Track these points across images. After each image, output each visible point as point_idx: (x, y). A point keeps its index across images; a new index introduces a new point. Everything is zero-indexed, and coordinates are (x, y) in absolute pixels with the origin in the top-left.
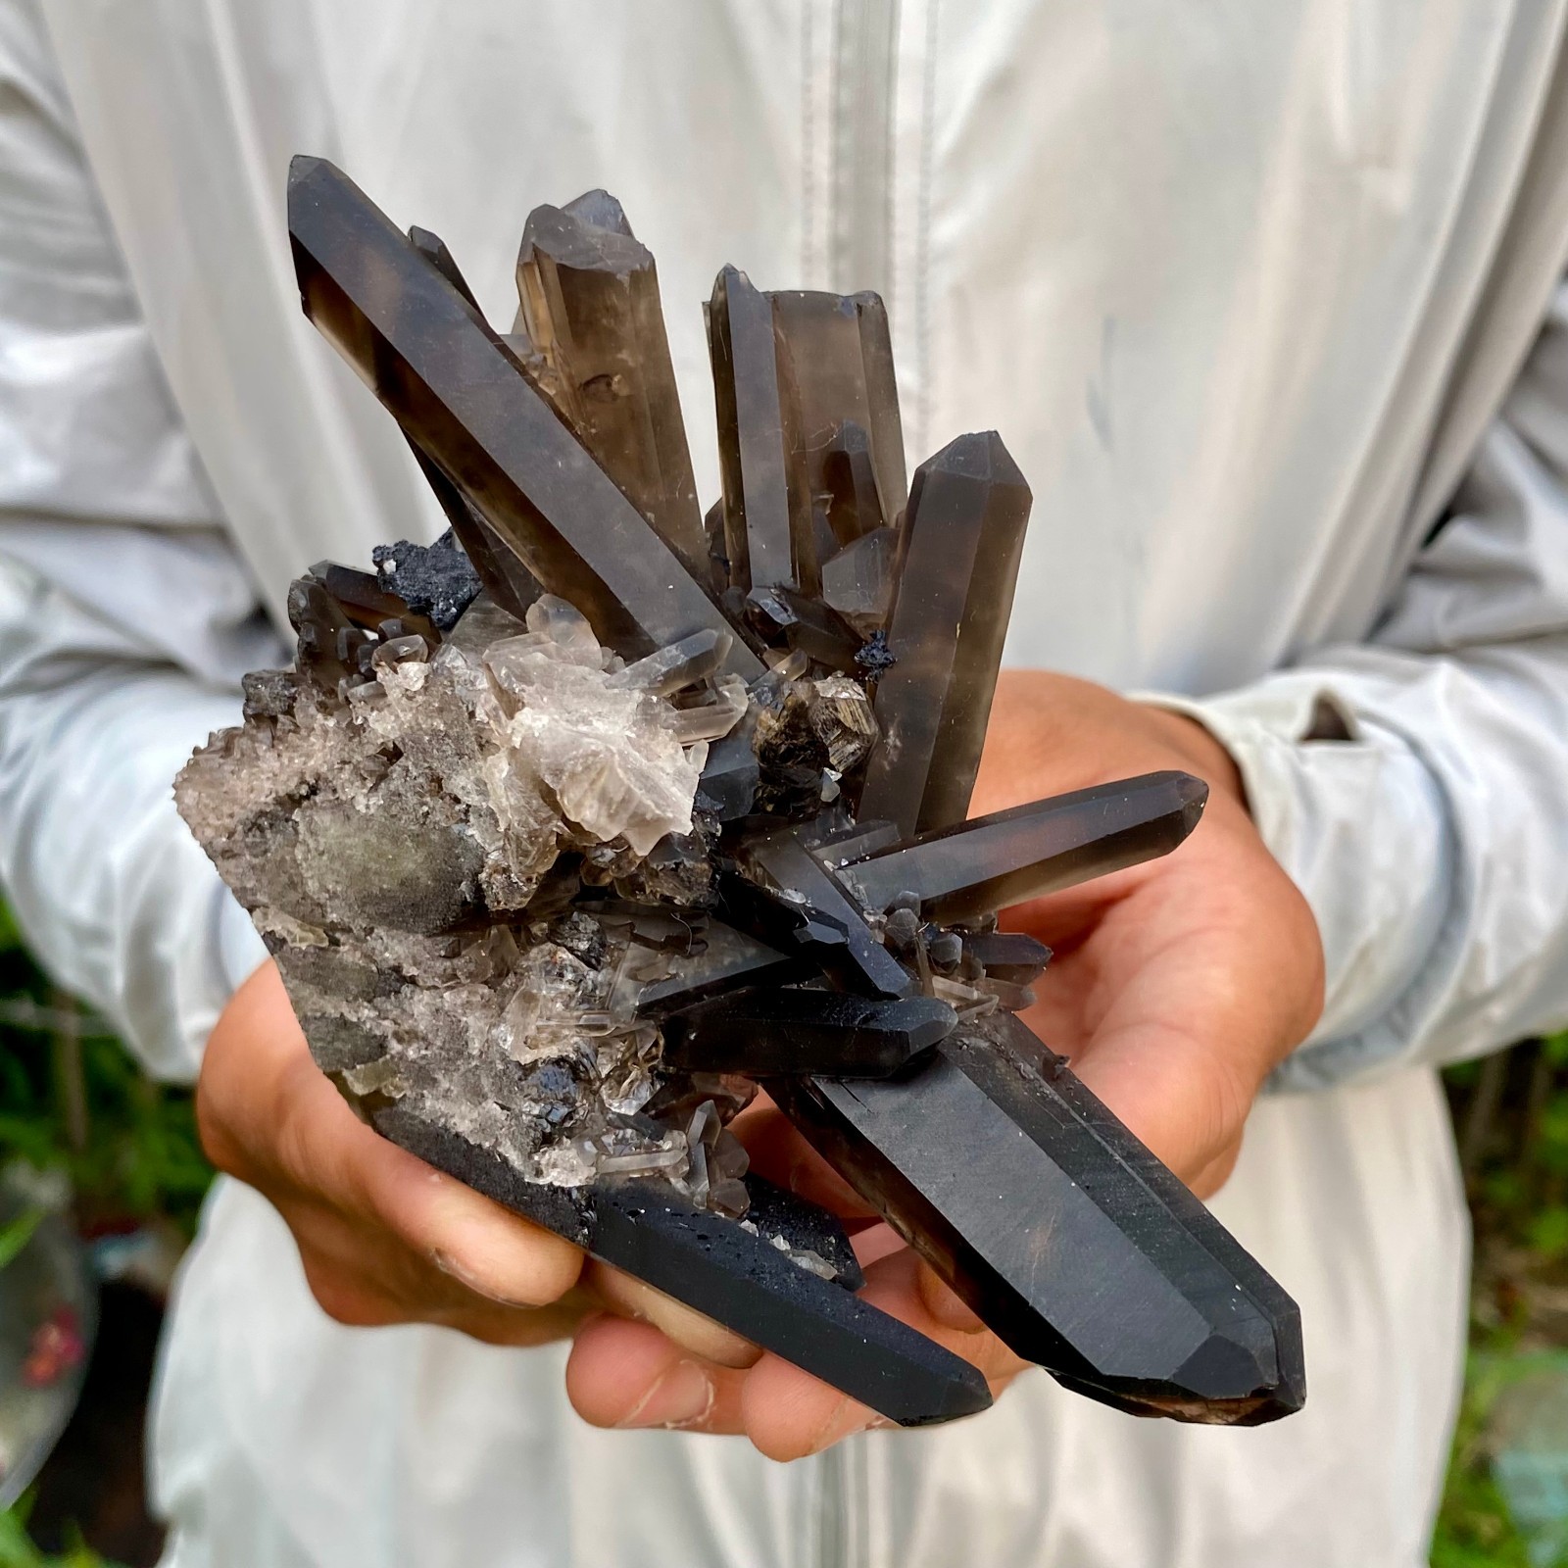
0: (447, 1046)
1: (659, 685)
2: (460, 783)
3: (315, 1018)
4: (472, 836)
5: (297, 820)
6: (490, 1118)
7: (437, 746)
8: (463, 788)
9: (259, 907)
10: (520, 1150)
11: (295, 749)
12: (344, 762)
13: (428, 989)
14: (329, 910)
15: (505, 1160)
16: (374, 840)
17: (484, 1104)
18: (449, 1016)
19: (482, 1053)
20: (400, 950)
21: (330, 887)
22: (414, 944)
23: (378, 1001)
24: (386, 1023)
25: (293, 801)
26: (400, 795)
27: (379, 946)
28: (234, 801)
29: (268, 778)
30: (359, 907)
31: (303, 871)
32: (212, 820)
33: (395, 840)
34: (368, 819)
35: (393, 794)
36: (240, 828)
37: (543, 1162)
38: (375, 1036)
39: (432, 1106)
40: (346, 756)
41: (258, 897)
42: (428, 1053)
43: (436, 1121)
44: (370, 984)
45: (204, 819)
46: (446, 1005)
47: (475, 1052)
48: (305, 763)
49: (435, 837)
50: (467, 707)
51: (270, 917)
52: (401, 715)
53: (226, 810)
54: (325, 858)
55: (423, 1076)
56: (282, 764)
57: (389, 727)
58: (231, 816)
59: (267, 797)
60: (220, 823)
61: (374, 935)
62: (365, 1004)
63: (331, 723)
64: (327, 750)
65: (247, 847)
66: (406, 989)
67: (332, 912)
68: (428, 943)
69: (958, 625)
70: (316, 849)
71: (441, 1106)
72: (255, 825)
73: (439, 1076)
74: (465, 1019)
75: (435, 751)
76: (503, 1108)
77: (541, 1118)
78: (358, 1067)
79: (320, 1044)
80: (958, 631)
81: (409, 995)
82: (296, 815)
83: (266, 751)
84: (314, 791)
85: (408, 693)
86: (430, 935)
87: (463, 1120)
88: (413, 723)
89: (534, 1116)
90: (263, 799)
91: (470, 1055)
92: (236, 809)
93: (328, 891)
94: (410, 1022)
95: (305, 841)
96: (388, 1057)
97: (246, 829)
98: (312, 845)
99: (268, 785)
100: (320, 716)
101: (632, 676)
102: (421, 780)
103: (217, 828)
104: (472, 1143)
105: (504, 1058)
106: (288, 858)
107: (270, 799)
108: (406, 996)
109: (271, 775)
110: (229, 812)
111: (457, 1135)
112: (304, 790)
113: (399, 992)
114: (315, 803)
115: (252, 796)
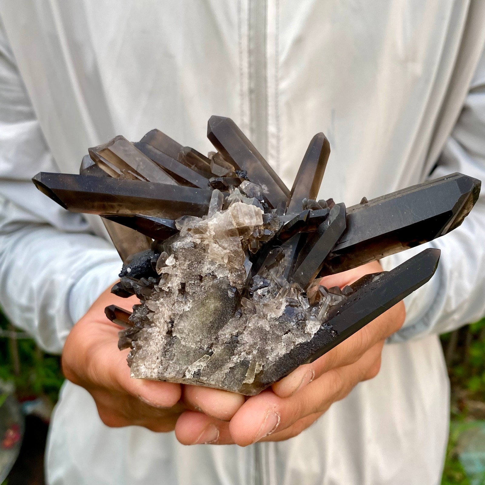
0: (261, 337)
1: (218, 208)
2: (206, 268)
3: (225, 379)
4: (220, 277)
5: (175, 335)
6: (287, 340)
7: (192, 268)
8: (208, 269)
9: (185, 371)
10: (301, 336)
11: (158, 319)
12: (174, 304)
13: (244, 330)
14: (203, 346)
15: (300, 344)
16: (198, 312)
17: (283, 338)
18: (255, 329)
19: (271, 327)
20: (229, 331)
21: (198, 340)
22: (231, 324)
23: (235, 351)
24: (242, 354)
25: (170, 333)
26: (194, 293)
27: (223, 337)
28: (155, 353)
29: (158, 336)
30: (210, 334)
31: (188, 346)
32: (154, 366)
33: (203, 304)
34: (192, 309)
35: (192, 295)
36: (162, 358)
37: (308, 330)
38: (243, 361)
39: (272, 357)
40: (172, 302)
41: (183, 369)
42: (258, 346)
43: (276, 360)
44: (230, 350)
45: (151, 369)
46: (252, 327)
47: (269, 328)
48: (164, 319)
49: (212, 290)
50: (192, 247)
51: (191, 370)
52: (176, 273)
53: (155, 359)
54: (190, 334)
55: (263, 353)
56: (159, 327)
57: (177, 280)
58: (158, 358)
59: (162, 341)
60: (156, 364)
61: (219, 336)
62: (233, 357)
63: (162, 300)
64: (167, 307)
65: (169, 360)
66: (239, 338)
67: (204, 346)
68: (234, 319)
69: (250, 151)
70: (186, 335)
71: (274, 354)
72: (165, 352)
73: (267, 348)
74: (259, 324)
75: (193, 270)
76: (287, 333)
77: (298, 322)
78: (246, 375)
79: (232, 383)
80: (251, 152)
81: (241, 339)
82: (174, 335)
83: (152, 330)
84: (172, 322)
85: (174, 266)
86: (233, 316)
87: (281, 350)
88: (182, 271)
89: (296, 324)
90: (162, 342)
91: (268, 331)
92: (157, 355)
93: (199, 341)
94: (248, 344)
95: (182, 338)
96: (250, 362)
97: (164, 356)
98: (184, 336)
99: (160, 337)
100: (157, 302)
101: (212, 211)
102: (196, 282)
103: (157, 367)
104: (289, 352)
105: (276, 319)
106: (181, 348)
107: (163, 340)
108: (241, 340)
109: (158, 333)
110: (156, 358)
111: (284, 356)
112: (170, 325)
113: (238, 341)
114: (176, 324)
115: (158, 346)
